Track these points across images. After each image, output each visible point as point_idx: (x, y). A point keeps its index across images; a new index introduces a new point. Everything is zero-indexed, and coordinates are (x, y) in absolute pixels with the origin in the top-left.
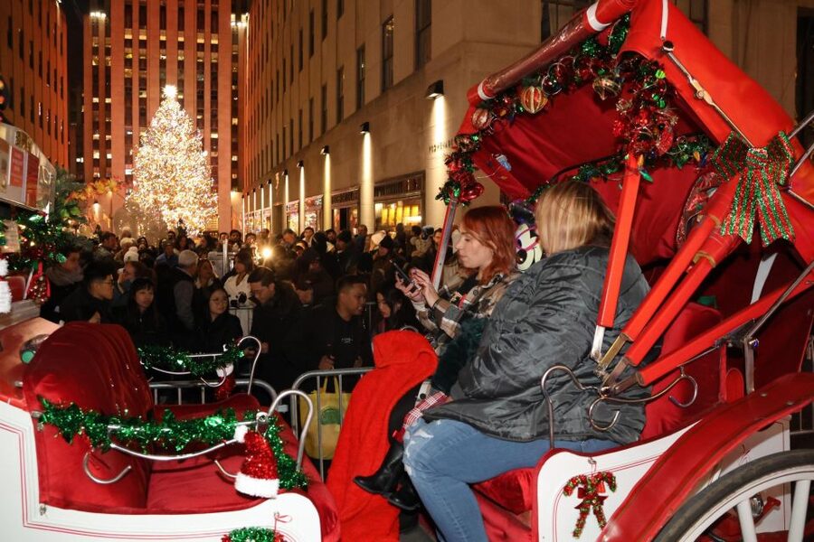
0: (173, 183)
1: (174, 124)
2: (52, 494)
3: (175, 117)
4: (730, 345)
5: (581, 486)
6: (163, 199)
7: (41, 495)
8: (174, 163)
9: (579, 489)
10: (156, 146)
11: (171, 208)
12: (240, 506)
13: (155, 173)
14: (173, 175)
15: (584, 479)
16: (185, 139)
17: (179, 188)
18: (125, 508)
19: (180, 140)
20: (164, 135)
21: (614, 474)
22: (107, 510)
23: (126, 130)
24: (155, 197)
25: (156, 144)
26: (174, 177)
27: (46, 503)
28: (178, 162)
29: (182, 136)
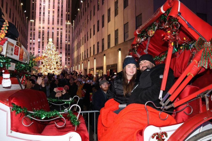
0: (51, 63)
1: (51, 48)
2: (14, 128)
3: (52, 46)
4: (202, 97)
5: (157, 136)
6: (48, 67)
7: (11, 128)
8: (51, 58)
9: (157, 137)
10: (47, 54)
11: (50, 70)
12: (61, 135)
13: (46, 61)
14: (51, 61)
15: (157, 134)
16: (54, 52)
17: (52, 64)
18: (31, 133)
19: (53, 52)
20: (49, 51)
21: (167, 133)
22: (27, 133)
23: (39, 49)
24: (46, 67)
25: (47, 53)
26: (51, 62)
27: (12, 130)
28: (52, 58)
29: (54, 51)
